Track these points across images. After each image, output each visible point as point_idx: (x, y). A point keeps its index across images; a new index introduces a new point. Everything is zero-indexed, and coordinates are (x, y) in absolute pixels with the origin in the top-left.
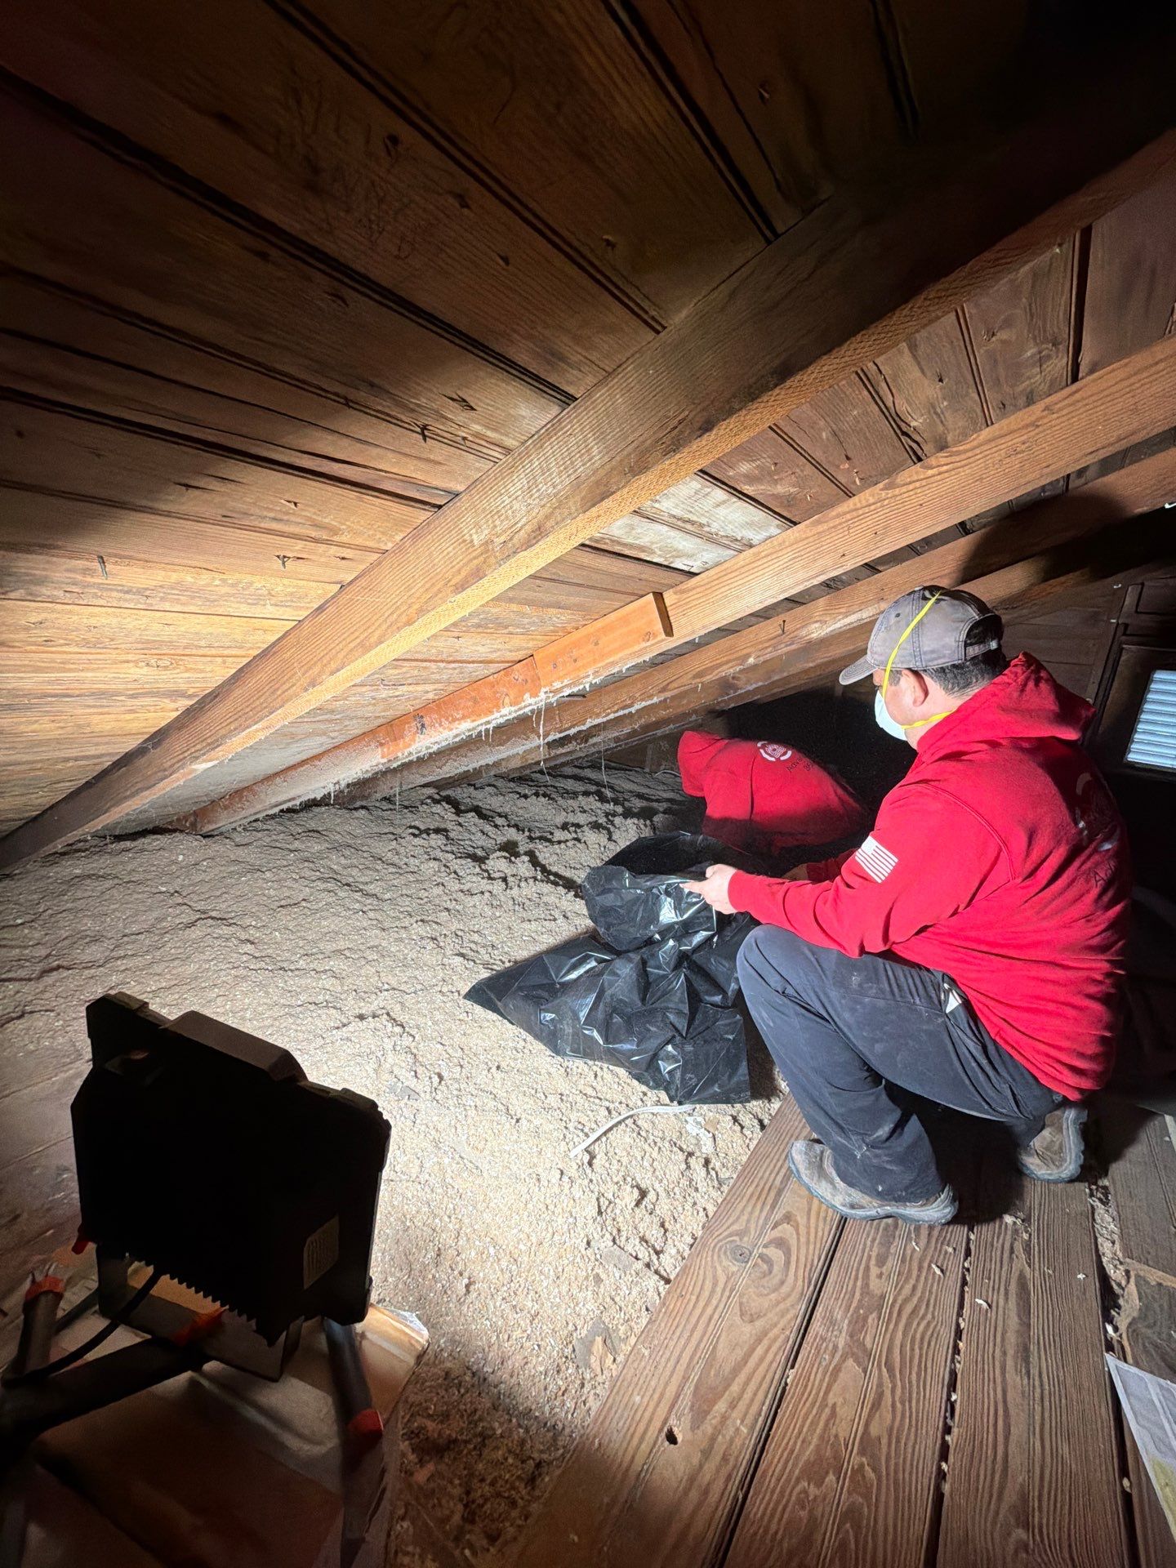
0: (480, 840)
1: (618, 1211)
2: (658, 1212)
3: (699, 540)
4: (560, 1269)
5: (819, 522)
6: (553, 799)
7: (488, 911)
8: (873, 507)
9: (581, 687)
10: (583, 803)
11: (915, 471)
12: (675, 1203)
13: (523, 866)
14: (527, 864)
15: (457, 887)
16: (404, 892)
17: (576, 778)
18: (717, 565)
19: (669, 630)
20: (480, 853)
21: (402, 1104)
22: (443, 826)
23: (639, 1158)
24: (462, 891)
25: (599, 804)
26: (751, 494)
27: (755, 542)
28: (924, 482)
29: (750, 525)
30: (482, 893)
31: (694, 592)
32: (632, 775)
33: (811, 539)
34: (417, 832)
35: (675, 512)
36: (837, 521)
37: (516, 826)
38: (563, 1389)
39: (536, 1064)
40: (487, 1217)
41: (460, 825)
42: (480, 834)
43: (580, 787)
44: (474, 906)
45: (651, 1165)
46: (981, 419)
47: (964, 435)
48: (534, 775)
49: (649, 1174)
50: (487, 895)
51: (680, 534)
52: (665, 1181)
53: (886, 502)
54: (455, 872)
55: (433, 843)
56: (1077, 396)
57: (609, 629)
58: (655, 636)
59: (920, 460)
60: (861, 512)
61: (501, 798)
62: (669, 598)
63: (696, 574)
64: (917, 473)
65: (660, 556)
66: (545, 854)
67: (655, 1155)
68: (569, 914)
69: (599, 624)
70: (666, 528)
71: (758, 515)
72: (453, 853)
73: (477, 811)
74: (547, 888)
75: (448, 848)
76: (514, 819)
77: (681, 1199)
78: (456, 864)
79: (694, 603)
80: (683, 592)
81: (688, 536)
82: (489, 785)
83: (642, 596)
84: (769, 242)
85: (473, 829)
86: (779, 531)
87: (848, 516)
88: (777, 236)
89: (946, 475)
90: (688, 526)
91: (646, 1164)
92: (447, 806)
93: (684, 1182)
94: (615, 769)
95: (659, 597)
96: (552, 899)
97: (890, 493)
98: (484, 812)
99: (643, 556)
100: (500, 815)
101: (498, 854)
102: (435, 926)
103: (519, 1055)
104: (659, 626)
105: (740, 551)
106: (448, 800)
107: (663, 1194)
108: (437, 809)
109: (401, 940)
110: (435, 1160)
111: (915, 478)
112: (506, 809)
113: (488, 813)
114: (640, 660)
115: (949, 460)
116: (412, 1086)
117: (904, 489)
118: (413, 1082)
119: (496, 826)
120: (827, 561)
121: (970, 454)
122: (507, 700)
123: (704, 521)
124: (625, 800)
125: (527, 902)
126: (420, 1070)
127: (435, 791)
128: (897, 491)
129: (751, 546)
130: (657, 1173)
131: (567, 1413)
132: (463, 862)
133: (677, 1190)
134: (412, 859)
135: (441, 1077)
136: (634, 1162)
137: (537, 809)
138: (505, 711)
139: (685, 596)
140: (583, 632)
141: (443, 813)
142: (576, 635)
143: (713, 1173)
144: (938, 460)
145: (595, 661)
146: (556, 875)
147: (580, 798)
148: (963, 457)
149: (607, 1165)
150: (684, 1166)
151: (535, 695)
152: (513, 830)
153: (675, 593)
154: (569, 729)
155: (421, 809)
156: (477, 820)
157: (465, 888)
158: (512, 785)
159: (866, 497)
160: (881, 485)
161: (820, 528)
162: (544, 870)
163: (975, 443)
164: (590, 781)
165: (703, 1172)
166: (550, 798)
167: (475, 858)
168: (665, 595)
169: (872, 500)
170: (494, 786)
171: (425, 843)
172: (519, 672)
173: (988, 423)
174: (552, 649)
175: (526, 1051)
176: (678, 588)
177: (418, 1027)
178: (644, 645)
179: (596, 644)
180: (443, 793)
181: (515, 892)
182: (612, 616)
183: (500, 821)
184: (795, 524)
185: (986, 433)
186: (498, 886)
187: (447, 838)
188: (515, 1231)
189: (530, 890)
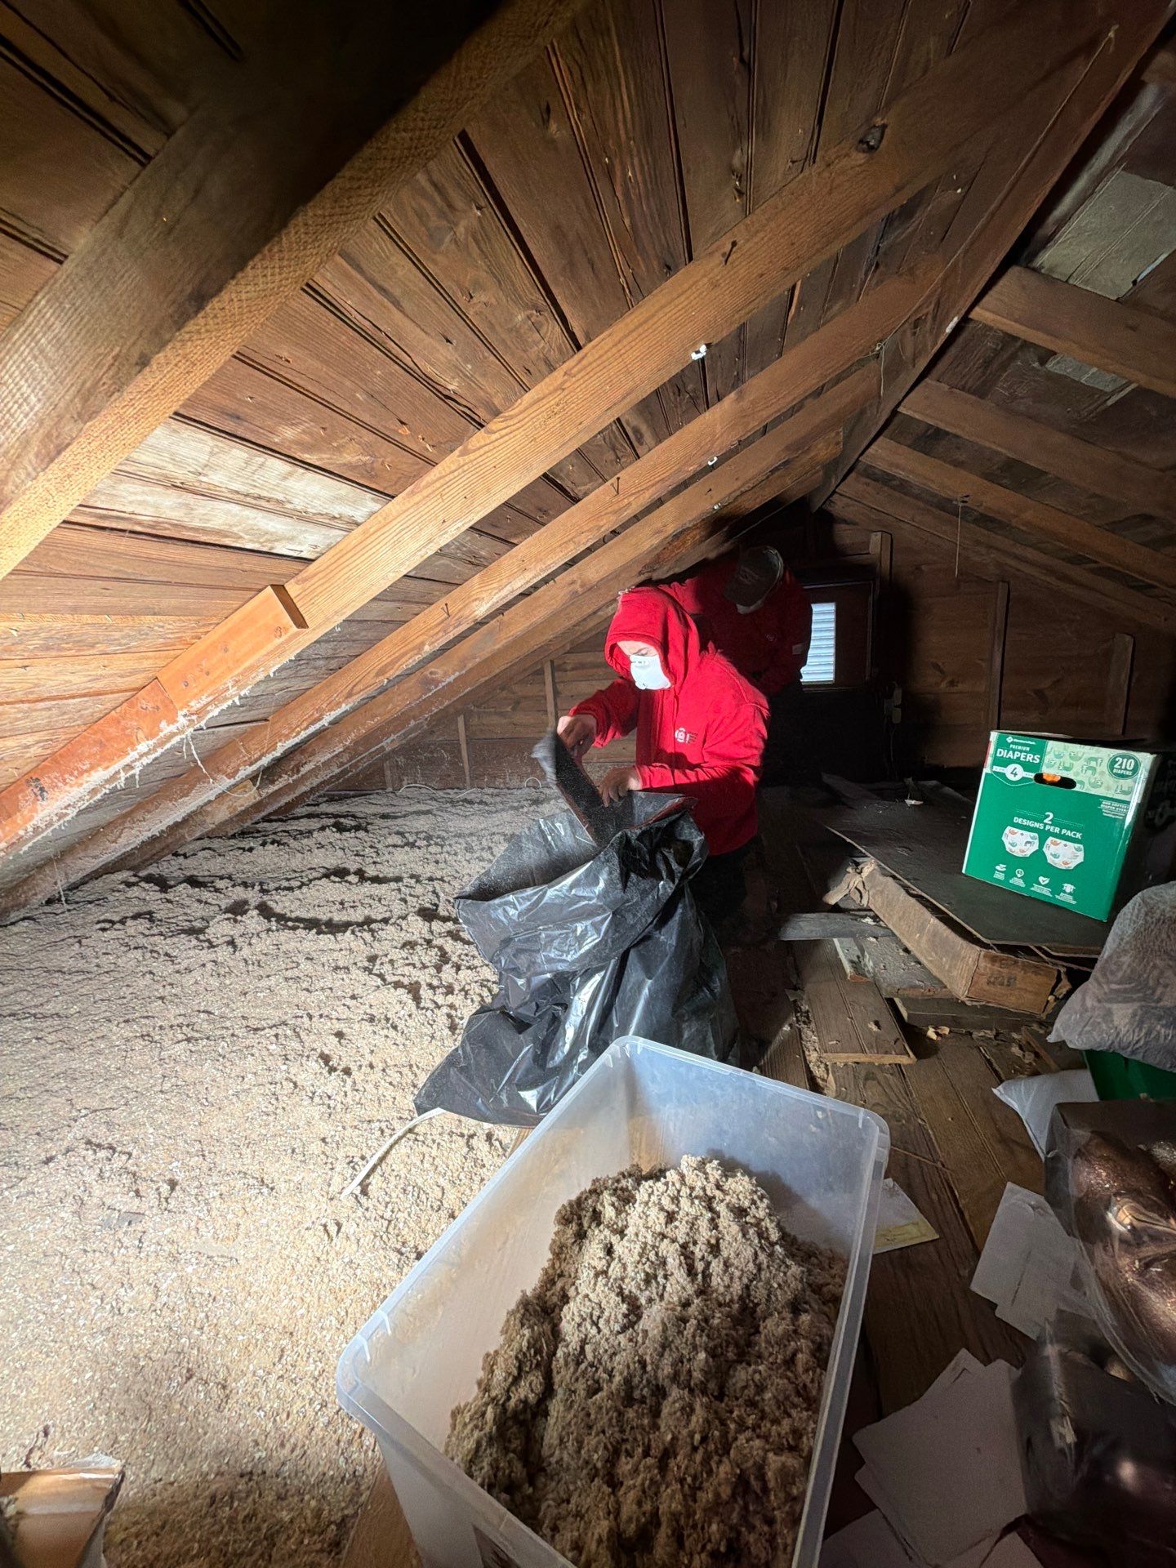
0: (198, 910)
1: (401, 1225)
2: (446, 1205)
3: (288, 520)
4: (343, 1313)
5: (413, 493)
6: (284, 844)
7: (214, 982)
8: (456, 474)
9: (230, 703)
10: (320, 839)
11: (479, 438)
12: (462, 1189)
13: (253, 921)
14: (256, 918)
15: (171, 968)
16: (98, 997)
17: (309, 816)
18: (330, 547)
19: (300, 622)
20: (198, 924)
21: (120, 1234)
22: (145, 909)
23: (419, 1163)
24: (178, 972)
25: (338, 835)
26: (317, 464)
27: (360, 520)
28: (491, 446)
29: (339, 499)
30: (204, 965)
31: (316, 579)
32: (374, 798)
33: (411, 510)
34: (107, 925)
35: (235, 486)
36: (430, 490)
37: (245, 885)
38: (359, 1431)
39: (291, 1120)
40: (250, 1305)
41: (169, 901)
42: (196, 904)
43: (315, 824)
44: (196, 983)
45: (432, 1164)
46: (517, 387)
47: (510, 402)
48: (260, 826)
49: (431, 1174)
50: (209, 966)
51: (261, 514)
52: (449, 1173)
53: (466, 468)
54: (167, 954)
55: (131, 931)
56: (584, 362)
57: (235, 631)
58: (286, 630)
59: (482, 426)
60: (447, 479)
61: (220, 859)
62: (292, 589)
63: (313, 560)
64: (483, 438)
65: (251, 541)
66: (282, 903)
67: (434, 1153)
68: (314, 955)
69: (222, 629)
70: (238, 508)
71: (345, 489)
72: (161, 934)
73: (193, 882)
74: (285, 935)
75: (155, 931)
76: (239, 877)
77: (467, 1181)
78: (163, 945)
79: (319, 590)
80: (305, 580)
81: (272, 516)
82: (204, 849)
83: (260, 591)
84: (143, 165)
85: (187, 902)
86: (379, 506)
87: (438, 484)
88: (149, 158)
89: (507, 438)
90: (263, 503)
91: (427, 1165)
92: (146, 886)
93: (469, 1164)
94: (354, 797)
95: (280, 589)
96: (292, 945)
97: (467, 458)
98: (201, 879)
99: (227, 542)
100: (221, 878)
101: (219, 918)
102: (144, 1021)
103: (271, 1118)
104: (287, 619)
105: (349, 531)
106: (149, 879)
107: (448, 1186)
108: (135, 892)
109: (100, 1053)
110: (175, 1275)
111: (483, 443)
112: (230, 869)
113: (207, 879)
114: (285, 660)
115: (504, 425)
116: (134, 1209)
117: (477, 454)
118: (135, 1205)
119: (217, 890)
120: (430, 530)
121: (520, 417)
122: (141, 735)
123: (281, 497)
124: (368, 824)
125: (263, 958)
126: (142, 1187)
127: (132, 873)
128: (472, 456)
129: (358, 524)
130: (440, 1169)
131: (366, 1451)
132: (175, 940)
133: (462, 1176)
134: (104, 958)
135: (173, 1184)
136: (413, 1170)
137: (266, 858)
138: (143, 747)
139: (308, 584)
140: (207, 640)
141: (143, 895)
142: (201, 645)
143: (497, 1144)
144: (495, 424)
145: (230, 669)
146: (298, 920)
147: (315, 834)
148: (516, 421)
149: (384, 1186)
150: (466, 1150)
151: (172, 721)
152: (240, 889)
153: (297, 583)
154: (259, 758)
155: (111, 898)
156: (190, 890)
157: (182, 967)
158: (232, 842)
159: (449, 463)
160: (457, 452)
161: (417, 498)
162: (282, 918)
163: (521, 408)
164: (328, 815)
165: (486, 1146)
166: (279, 843)
167: (192, 932)
168: (287, 587)
169: (453, 467)
170: (209, 849)
171: (121, 934)
172: (145, 701)
173: (526, 390)
174: (178, 665)
175: (278, 1111)
176: (299, 577)
177: (135, 1142)
178: (278, 641)
179: (226, 650)
180: (143, 874)
181: (246, 952)
182: (236, 617)
183: (220, 884)
184: (393, 497)
185: (528, 397)
186: (223, 953)
187: (151, 920)
188: (286, 1302)
189: (263, 945)
